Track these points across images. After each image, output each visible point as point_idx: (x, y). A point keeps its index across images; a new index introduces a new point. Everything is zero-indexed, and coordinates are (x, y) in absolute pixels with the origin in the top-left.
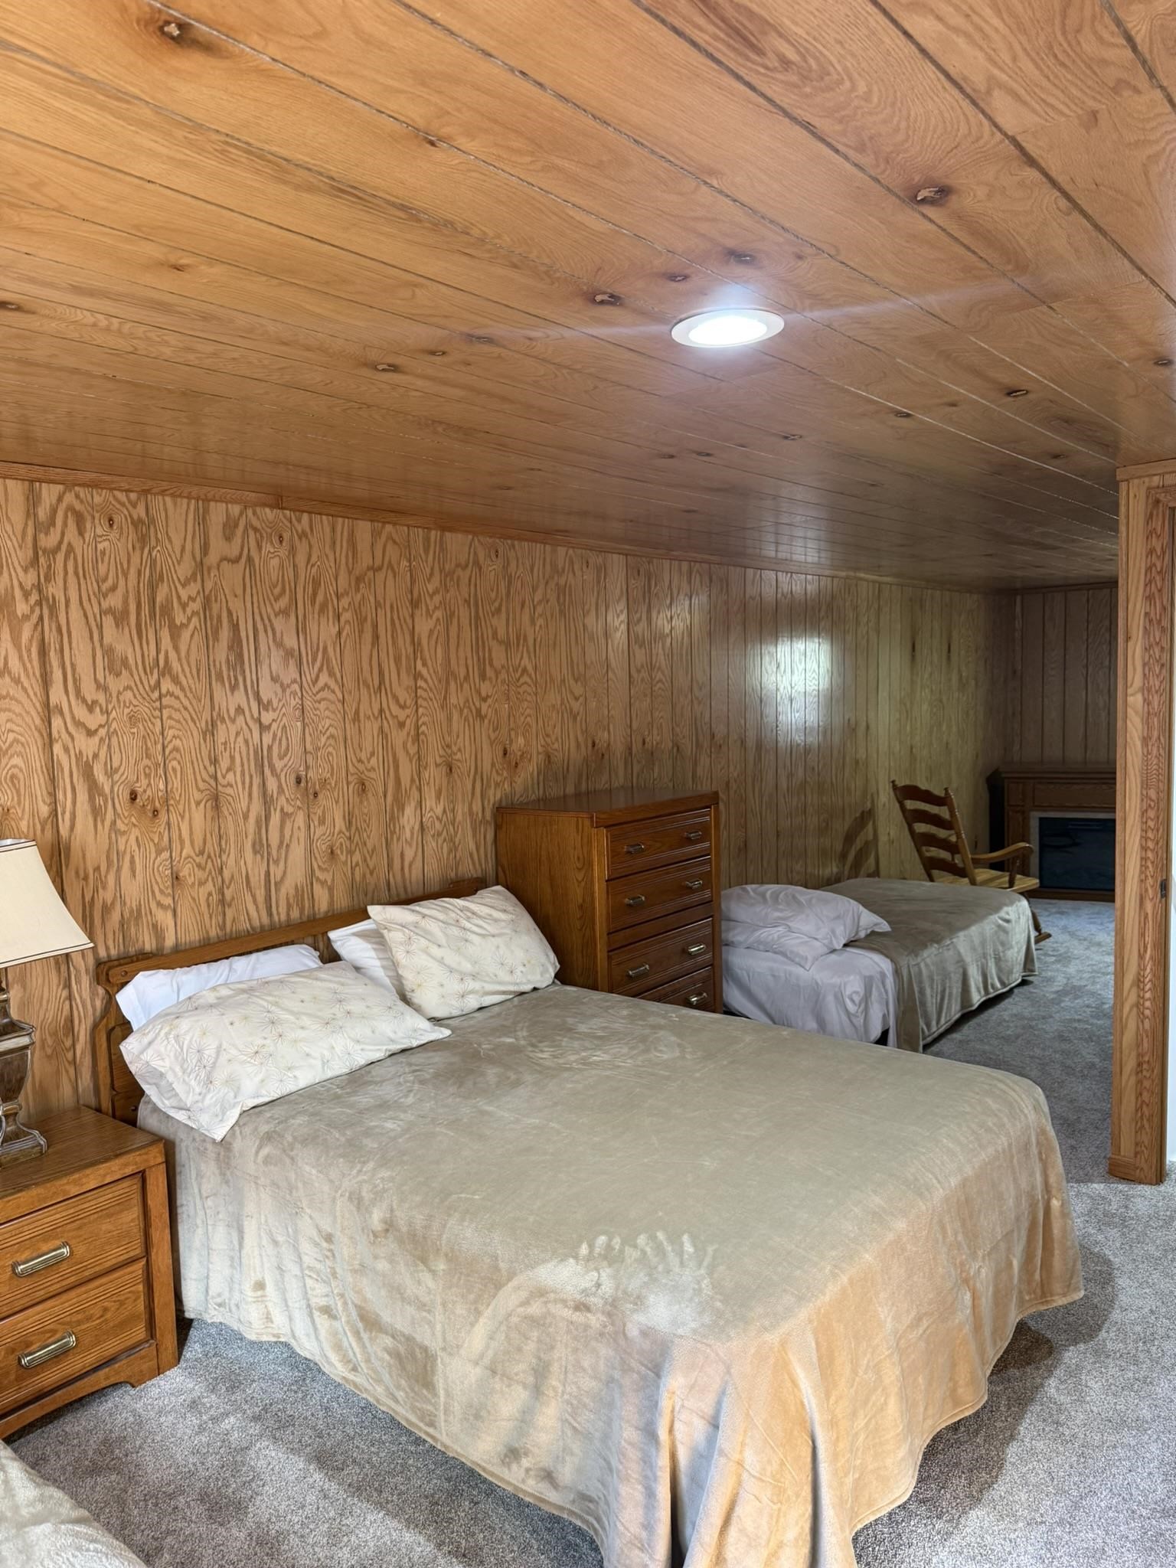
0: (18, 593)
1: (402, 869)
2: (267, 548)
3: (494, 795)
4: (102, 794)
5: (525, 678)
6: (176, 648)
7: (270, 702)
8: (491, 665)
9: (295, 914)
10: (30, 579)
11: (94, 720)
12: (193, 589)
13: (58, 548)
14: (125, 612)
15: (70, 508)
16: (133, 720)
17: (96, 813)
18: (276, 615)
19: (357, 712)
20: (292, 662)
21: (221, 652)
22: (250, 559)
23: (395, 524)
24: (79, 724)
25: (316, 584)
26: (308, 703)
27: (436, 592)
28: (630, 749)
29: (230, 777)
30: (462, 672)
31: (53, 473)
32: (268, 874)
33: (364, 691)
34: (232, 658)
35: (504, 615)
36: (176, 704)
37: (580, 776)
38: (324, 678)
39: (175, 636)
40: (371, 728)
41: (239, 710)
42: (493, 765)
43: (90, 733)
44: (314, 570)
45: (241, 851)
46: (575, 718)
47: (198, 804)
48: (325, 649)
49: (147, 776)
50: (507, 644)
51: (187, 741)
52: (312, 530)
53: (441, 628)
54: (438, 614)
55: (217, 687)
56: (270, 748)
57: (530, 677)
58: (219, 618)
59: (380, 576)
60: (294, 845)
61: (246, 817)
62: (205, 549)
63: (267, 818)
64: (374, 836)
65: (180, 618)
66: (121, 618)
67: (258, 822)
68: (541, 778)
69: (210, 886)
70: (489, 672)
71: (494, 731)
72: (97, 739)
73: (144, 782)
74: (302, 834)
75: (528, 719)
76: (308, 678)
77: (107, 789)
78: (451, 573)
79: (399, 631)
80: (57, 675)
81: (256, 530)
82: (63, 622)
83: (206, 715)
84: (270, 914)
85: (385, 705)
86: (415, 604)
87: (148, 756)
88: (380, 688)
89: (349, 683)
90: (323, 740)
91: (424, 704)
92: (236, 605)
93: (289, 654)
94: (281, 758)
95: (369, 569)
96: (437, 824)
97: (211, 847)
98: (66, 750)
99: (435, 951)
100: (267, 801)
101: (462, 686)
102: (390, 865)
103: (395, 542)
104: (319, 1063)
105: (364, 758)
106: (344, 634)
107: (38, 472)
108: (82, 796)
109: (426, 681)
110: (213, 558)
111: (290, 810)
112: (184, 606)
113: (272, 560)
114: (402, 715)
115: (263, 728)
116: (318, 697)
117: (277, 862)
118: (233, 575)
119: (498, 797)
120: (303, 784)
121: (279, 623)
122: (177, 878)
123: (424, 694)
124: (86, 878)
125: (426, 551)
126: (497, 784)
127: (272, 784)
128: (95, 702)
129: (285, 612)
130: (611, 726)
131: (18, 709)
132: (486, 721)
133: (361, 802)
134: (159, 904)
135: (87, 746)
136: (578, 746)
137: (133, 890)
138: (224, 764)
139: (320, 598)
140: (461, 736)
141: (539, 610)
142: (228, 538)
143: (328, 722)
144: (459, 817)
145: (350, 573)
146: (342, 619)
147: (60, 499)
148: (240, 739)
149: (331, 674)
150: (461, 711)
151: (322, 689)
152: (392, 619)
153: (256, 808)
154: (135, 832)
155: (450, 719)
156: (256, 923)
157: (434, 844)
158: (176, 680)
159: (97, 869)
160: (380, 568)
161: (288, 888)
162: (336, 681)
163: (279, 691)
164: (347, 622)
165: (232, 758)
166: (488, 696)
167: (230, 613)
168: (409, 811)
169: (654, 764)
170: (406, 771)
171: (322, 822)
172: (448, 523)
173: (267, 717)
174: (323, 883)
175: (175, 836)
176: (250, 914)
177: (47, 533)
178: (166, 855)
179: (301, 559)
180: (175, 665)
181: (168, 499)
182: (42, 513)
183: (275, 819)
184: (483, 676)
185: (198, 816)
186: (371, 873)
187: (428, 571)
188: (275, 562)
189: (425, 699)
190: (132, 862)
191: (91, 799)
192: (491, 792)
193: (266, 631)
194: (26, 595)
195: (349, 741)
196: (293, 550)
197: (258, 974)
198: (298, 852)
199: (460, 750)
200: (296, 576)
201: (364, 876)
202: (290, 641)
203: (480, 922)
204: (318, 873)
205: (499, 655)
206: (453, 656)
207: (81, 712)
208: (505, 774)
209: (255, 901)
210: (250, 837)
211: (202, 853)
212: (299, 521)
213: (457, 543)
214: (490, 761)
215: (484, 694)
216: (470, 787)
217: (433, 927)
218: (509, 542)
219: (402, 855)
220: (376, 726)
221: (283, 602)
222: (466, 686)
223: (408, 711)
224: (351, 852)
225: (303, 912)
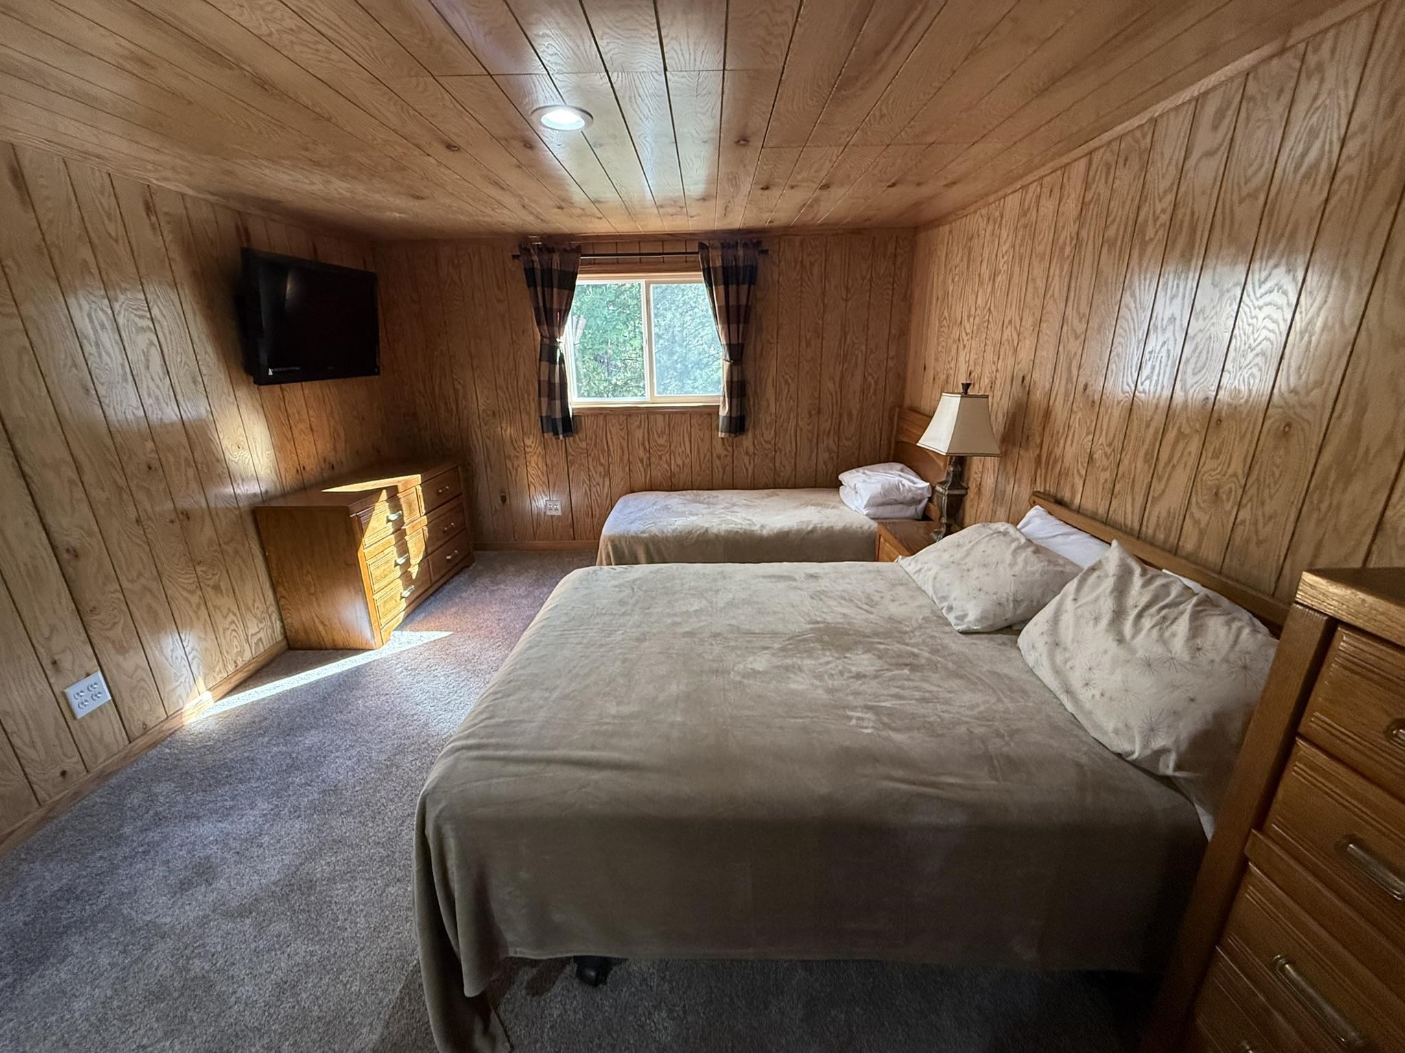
0: (1068, 241)
2: (1258, 115)
4: (1072, 382)
6: (1140, 263)
7: (1205, 310)
9: (1160, 536)
10: (1075, 229)
11: (1080, 328)
12: (1167, 200)
13: (1093, 198)
14: (1116, 238)
15: (1106, 164)
20: (1240, 260)
22: (1232, 139)
24: (1073, 331)
25: (1314, 134)
26: (1247, 310)
29: (1147, 384)
32: (1150, 484)
34: (1181, 265)
36: (1128, 315)
38: (1281, 274)
39: (1142, 253)
41: (1174, 320)
43: (1077, 337)
44: (1317, 115)
45: (1136, 455)
47: (1120, 403)
48: (1295, 230)
49: (1097, 373)
51: (1126, 347)
55: (1160, 296)
56: (1188, 361)
58: (1182, 222)
60: (1180, 469)
61: (1148, 426)
62: (1189, 152)
64: (1279, 498)
65: (1150, 232)
66: (1112, 245)
67: (1156, 432)
69: (1108, 474)
72: (1079, 342)
73: (1094, 378)
74: (1192, 461)
76: (1257, 276)
81: (1251, 99)
82: (1083, 256)
84: (1141, 524)
87: (1100, 358)
90: (1250, 356)
92: (1201, 205)
93: (1242, 248)
94: (1195, 374)
97: (1118, 443)
98: (1065, 347)
100: (1169, 415)
102: (1292, 550)
105: (1302, 385)
106: (1333, 201)
108: (1064, 382)
110: (1194, 159)
111: (1187, 431)
112: (1156, 220)
115: (1189, 339)
116: (1261, 302)
117: (1160, 479)
120: (1209, 406)
122: (1091, 457)
124: (1053, 436)
127: (1178, 399)
133: (1276, 448)
134: (1078, 471)
135: (1074, 347)
137: (1069, 455)
138: (1147, 372)
142: (1216, 127)
143: (1263, 334)
148: (1166, 349)
149: (1293, 267)
151: (1272, 290)
154: (1081, 415)
156: (1129, 523)
158: (1132, 294)
159: (1058, 432)
161: (1161, 508)
162: (1297, 276)
163: (1218, 296)
164: (1347, 178)
165: (1154, 367)
167: (1193, 213)
171: (1216, 456)
173: (1192, 328)
174: (1197, 522)
175: (1099, 425)
176: (1128, 511)
178: (1091, 437)
180: (1136, 280)
181: (1171, 115)
183: (1172, 435)
186: (1259, 544)
190: (1074, 435)
191: (1067, 384)
193: (1223, 226)
194: (1071, 240)
195: (1285, 364)
196: (1292, 103)
198: (1181, 478)
201: (1248, 541)
204: (1194, 508)
207: (1076, 322)
209: (1133, 506)
210: (1146, 447)
211: (1110, 446)
212: (1318, 49)
224: (1240, 506)
225: (1168, 536)
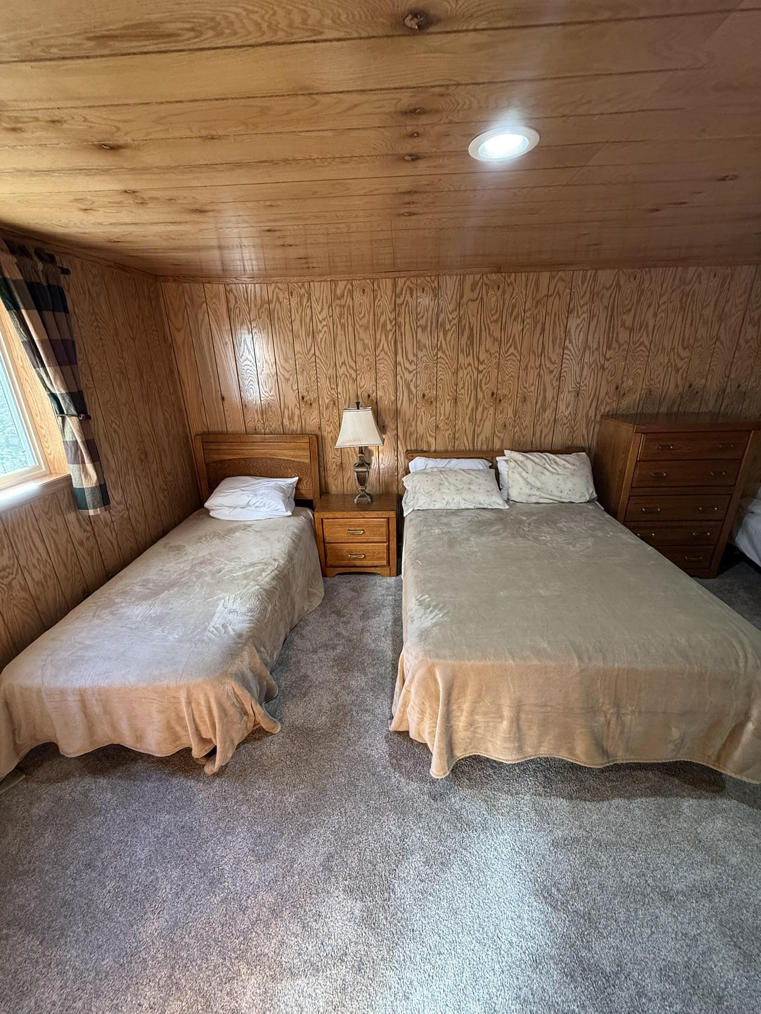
0: (388, 322)
1: (541, 437)
2: (491, 292)
3: (603, 409)
4: (413, 394)
5: (642, 347)
6: (445, 340)
7: (483, 361)
8: (617, 341)
9: (484, 447)
10: (392, 316)
11: (412, 368)
12: (455, 315)
13: (403, 303)
14: (426, 326)
15: (408, 287)
16: (426, 368)
17: (410, 400)
18: (492, 322)
19: (527, 366)
20: (496, 343)
21: (464, 340)
22: (482, 298)
23: (564, 271)
24: (406, 369)
25: (514, 306)
26: (502, 361)
27: (586, 304)
28: (724, 391)
29: (462, 391)
30: (595, 346)
31: (402, 274)
32: (474, 430)
33: (532, 356)
34: (469, 343)
35: (633, 312)
36: (443, 362)
37: (674, 403)
38: (512, 350)
39: (445, 335)
40: (533, 374)
41: (469, 364)
42: (607, 393)
43: (410, 372)
44: (514, 300)
45: (464, 420)
46: (678, 370)
47: (448, 400)
48: (514, 337)
49: (430, 389)
50: (631, 330)
51: (446, 376)
52: (515, 281)
53: (585, 323)
54: (585, 315)
55: (460, 355)
56: (481, 380)
57: (646, 347)
58: (465, 325)
59: (551, 299)
60: (487, 420)
61: (467, 407)
62: (462, 297)
63: (477, 408)
64: (527, 421)
65: (448, 327)
66: (424, 329)
67: (472, 410)
68: (641, 402)
69: (450, 432)
70: (615, 345)
71: (611, 376)
72: (412, 374)
73: (428, 391)
74: (492, 417)
75: (639, 370)
76: (503, 350)
77: (415, 393)
78: (598, 294)
79: (558, 325)
80: (400, 351)
81: (486, 285)
82: (403, 331)
83: (455, 366)
84: (474, 446)
85: (543, 363)
86: (569, 312)
87: (430, 381)
88: (541, 355)
89: (524, 352)
90: (507, 377)
91: (567, 362)
92: (473, 320)
93: (495, 339)
94: (485, 384)
95: (544, 296)
96: (564, 419)
97: (452, 417)
98: (401, 378)
99: (524, 474)
100: (477, 402)
101: (593, 352)
102: (534, 434)
103: (563, 280)
104: (445, 503)
105: (527, 386)
106: (525, 329)
107: (397, 274)
108: (406, 395)
109: (570, 351)
110: (465, 300)
111: (487, 406)
112: (450, 322)
113: (492, 299)
114: (552, 367)
115: (479, 372)
116: (507, 358)
117: (479, 426)
118: (473, 306)
119: (607, 409)
120: (495, 396)
121: (493, 327)
122: (437, 427)
123: (568, 357)
124: (405, 422)
125: (583, 283)
126: (607, 404)
127: (480, 395)
128: (412, 361)
129: (496, 321)
130: (710, 376)
131: (386, 363)
132: (607, 371)
133: (523, 406)
134: (430, 435)
135: (408, 377)
136: (677, 386)
137: (421, 429)
138: (461, 385)
139: (515, 313)
140: (588, 378)
141: (663, 307)
142: (473, 290)
143: (511, 370)
144: (579, 417)
145: (533, 299)
146: (525, 323)
147: (405, 284)
148: (468, 376)
149: (516, 348)
150: (590, 365)
151: (510, 355)
152: (555, 321)
153: (472, 404)
154: (423, 409)
155: (582, 370)
156: (467, 448)
157: (561, 429)
158: (444, 353)
159: (409, 420)
160: (552, 295)
161: (482, 437)
162: (518, 351)
163: (489, 356)
164: (528, 323)
165: (464, 384)
166: (610, 358)
167: (470, 323)
168: (548, 412)
169: (744, 400)
170: (550, 394)
171: (502, 412)
172: (601, 265)
173: (481, 368)
174: (499, 437)
175: (438, 411)
176: (465, 443)
177: (399, 298)
178: (434, 418)
179: (507, 296)
180: (444, 346)
181: (447, 277)
182: (398, 290)
183: (480, 409)
184: (609, 347)
185: (448, 405)
186: (524, 437)
187: (582, 293)
188: (494, 299)
189: (568, 360)
190: (422, 419)
191: (409, 396)
192: (602, 408)
193: (485, 329)
194: (391, 322)
195: (520, 379)
196: (504, 292)
197: (448, 466)
198: (488, 424)
199: (585, 385)
200: (504, 305)
201: (520, 437)
202: (497, 334)
203: (556, 467)
204: (497, 433)
205: (623, 336)
206: (590, 338)
207: (407, 365)
208: (615, 398)
209: (468, 440)
210: (469, 415)
211: (448, 419)
212: (509, 277)
213: (605, 276)
214: (605, 392)
215: (608, 356)
216: (588, 403)
217: (529, 464)
218: (647, 269)
219: (541, 432)
220: (536, 372)
221: (495, 317)
222: (596, 353)
223: (556, 365)
224: (515, 427)
225: (488, 447)
